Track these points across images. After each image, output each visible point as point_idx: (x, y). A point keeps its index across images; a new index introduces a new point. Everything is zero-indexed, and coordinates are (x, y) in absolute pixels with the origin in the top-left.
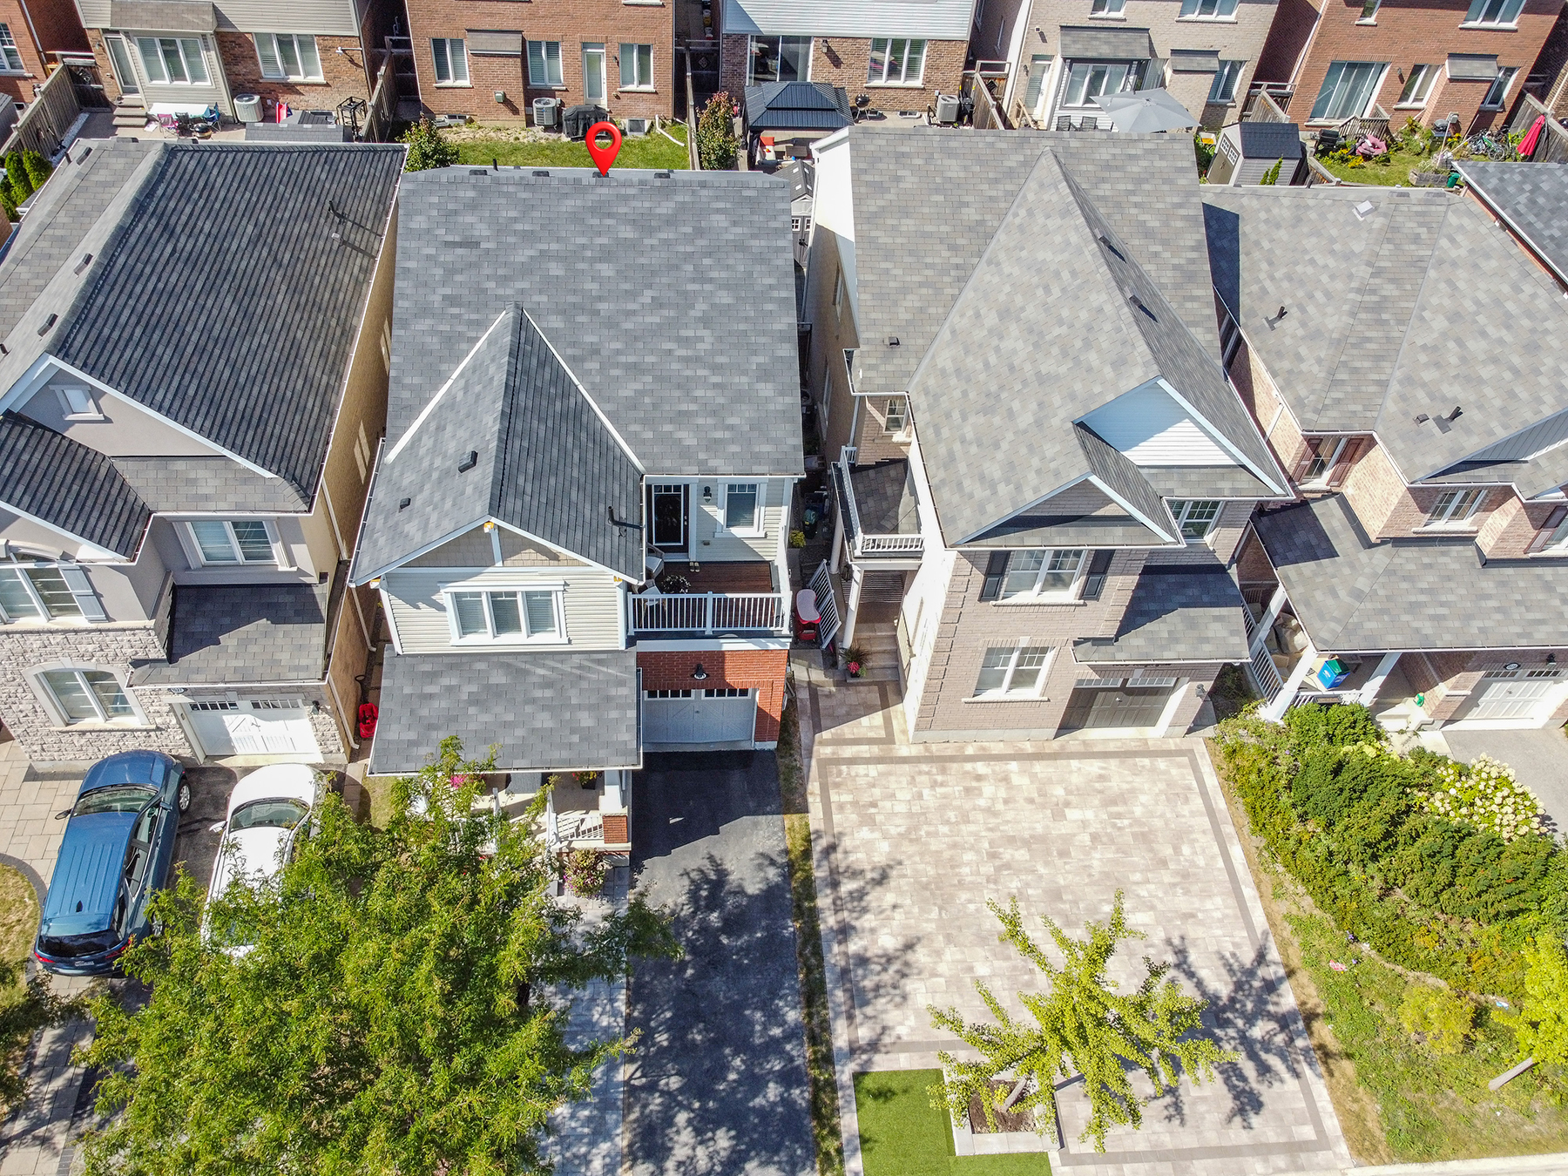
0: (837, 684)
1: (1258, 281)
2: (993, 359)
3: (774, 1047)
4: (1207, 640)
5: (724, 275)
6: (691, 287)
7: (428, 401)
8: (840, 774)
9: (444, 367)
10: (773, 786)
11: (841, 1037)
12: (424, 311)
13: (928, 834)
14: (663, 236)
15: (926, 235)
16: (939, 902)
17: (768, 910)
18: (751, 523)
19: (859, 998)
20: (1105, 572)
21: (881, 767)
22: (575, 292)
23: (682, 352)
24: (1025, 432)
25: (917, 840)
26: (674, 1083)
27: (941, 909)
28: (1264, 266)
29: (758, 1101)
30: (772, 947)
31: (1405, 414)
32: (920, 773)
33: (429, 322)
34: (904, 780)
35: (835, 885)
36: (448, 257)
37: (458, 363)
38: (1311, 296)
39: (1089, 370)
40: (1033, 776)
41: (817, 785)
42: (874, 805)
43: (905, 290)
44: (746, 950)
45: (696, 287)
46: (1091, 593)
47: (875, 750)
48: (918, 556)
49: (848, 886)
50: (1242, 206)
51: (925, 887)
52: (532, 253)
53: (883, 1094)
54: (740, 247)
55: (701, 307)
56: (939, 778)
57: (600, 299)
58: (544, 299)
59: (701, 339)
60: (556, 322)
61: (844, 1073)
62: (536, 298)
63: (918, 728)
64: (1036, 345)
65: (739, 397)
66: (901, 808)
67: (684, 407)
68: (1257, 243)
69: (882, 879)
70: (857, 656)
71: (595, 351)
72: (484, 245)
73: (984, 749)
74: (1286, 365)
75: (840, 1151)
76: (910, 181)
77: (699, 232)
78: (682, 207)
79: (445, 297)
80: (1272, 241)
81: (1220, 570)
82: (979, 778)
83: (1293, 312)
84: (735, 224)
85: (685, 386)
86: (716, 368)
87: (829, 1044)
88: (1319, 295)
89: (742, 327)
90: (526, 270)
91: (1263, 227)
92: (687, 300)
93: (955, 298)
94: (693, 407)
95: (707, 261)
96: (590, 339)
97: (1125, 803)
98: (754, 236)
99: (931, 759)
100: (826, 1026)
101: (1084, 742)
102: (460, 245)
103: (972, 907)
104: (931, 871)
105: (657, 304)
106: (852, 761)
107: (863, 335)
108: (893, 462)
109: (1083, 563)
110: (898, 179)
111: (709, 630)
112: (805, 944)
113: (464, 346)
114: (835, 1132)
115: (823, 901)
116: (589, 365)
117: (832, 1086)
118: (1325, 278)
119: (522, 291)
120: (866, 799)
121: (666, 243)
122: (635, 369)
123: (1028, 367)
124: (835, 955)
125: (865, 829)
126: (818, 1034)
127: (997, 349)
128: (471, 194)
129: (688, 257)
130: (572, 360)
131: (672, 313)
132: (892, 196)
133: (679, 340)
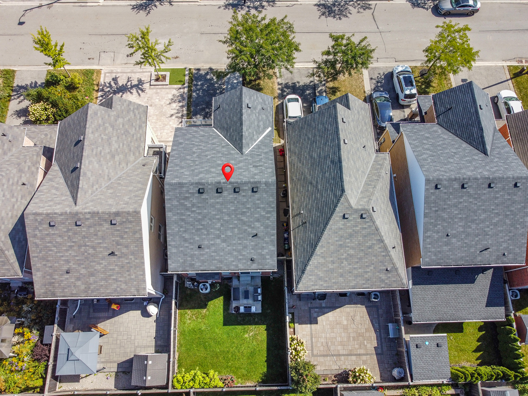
1: (21, 202)
3: (199, 90)
5: (188, 162)
6: (197, 159)
9: (260, 143)
11: (186, 90)
12: (266, 153)
13: (161, 125)
14: (203, 169)
16: (162, 112)
17: (197, 112)
19: (182, 96)
23: (201, 147)
26: (216, 85)
28: (16, 207)
29: (202, 82)
30: (197, 105)
31: (13, 146)
35: (182, 116)
36: (261, 164)
38: (13, 184)
39: (102, 119)
44: (202, 105)
45: (195, 159)
49: (180, 115)
50: (6, 237)
52: (239, 165)
53: (180, 81)
54: (182, 168)
55: (195, 155)
58: (236, 156)
59: (196, 149)
60: (233, 152)
61: (186, 85)
62: (238, 156)
66: (166, 131)
67: (202, 138)
68: (12, 217)
71: (223, 147)
72: (252, 166)
74: (33, 169)
75: (189, 74)
77: (193, 170)
78: (197, 176)
80: (8, 214)
83: (20, 183)
84: (183, 172)
85: (201, 141)
86: (193, 144)
87: (188, 89)
88: (11, 182)
89: (185, 152)
90: (240, 162)
91: (6, 223)
92: (198, 157)
94: (200, 138)
95: (192, 164)
96: (224, 149)
100: (189, 91)
102: (258, 166)
104: (162, 118)
105: (206, 156)
113: (256, 147)
114: (190, 77)
115: (185, 112)
116: (225, 144)
117: (189, 83)
118: (5, 186)
121: (202, 168)
122: (213, 144)
124: (185, 103)
126: (190, 90)
128: (256, 177)
129: (197, 165)
130: (229, 145)
132: (133, 194)
133: (201, 149)
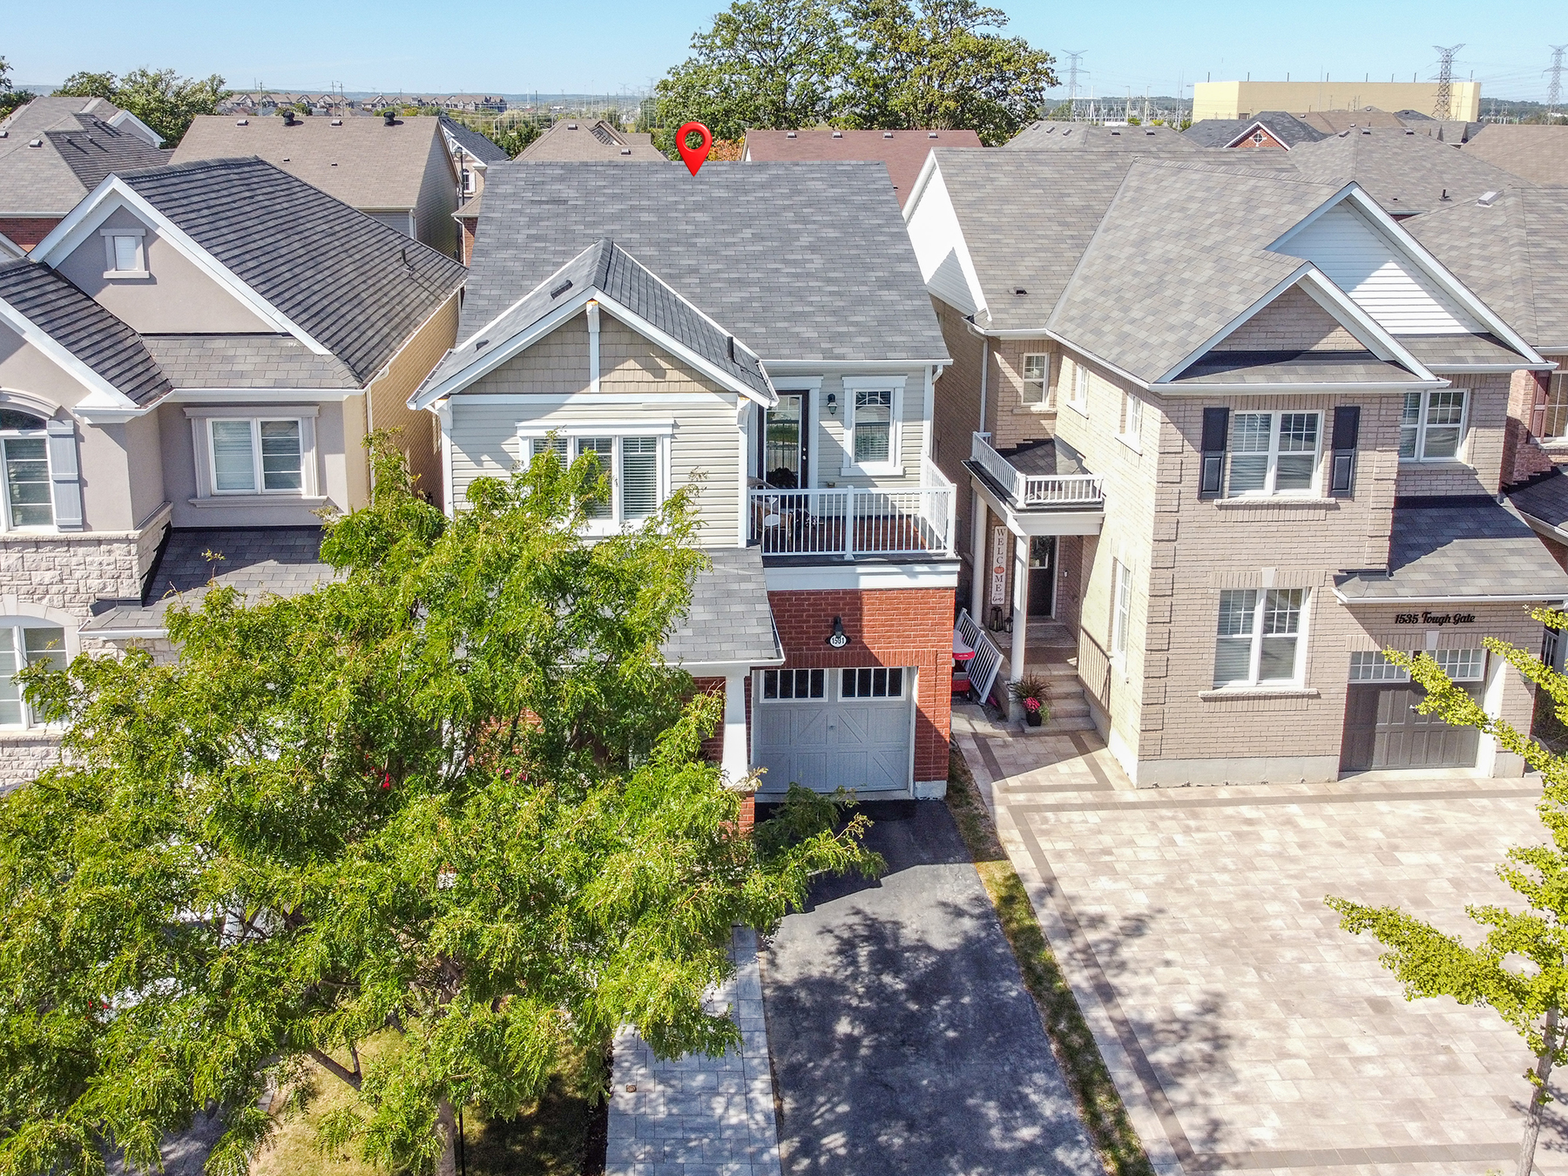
0: (1013, 735)
2: (1141, 268)
4: (1512, 574)
5: (827, 218)
6: (792, 226)
7: (506, 307)
8: (1046, 820)
9: (526, 283)
10: (953, 837)
11: (1152, 1135)
13: (1200, 883)
14: (760, 194)
15: (1032, 216)
16: (1252, 961)
18: (885, 457)
20: (1353, 445)
21: (1103, 813)
22: (668, 231)
23: (791, 270)
24: (1208, 281)
25: (1188, 890)
27: (1259, 970)
32: (1162, 818)
33: (512, 252)
34: (1142, 827)
36: (534, 210)
37: (542, 280)
38: (1468, 266)
40: (1329, 820)
41: (1015, 834)
42: (1108, 852)
43: (1022, 254)
45: (798, 226)
46: (1342, 485)
47: (1088, 796)
48: (1098, 507)
51: (1223, 943)
52: (622, 207)
54: (841, 200)
55: (805, 240)
56: (1192, 823)
57: (696, 235)
58: (636, 236)
59: (811, 261)
60: (649, 252)
62: (627, 236)
63: (1144, 757)
64: (1189, 238)
66: (1148, 855)
67: (798, 309)
69: (1138, 928)
70: (1034, 691)
71: (693, 271)
72: (571, 203)
73: (1243, 792)
76: (1003, 181)
77: (796, 192)
78: (776, 177)
79: (528, 236)
82: (1249, 822)
84: (833, 187)
85: (796, 294)
86: (829, 281)
88: (1476, 262)
89: (853, 252)
90: (615, 220)
92: (791, 235)
93: (1078, 260)
94: (808, 309)
95: (807, 211)
96: (686, 262)
97: (1480, 845)
98: (853, 194)
99: (1172, 804)
101: (1383, 784)
102: (547, 202)
103: (1307, 968)
104: (1226, 926)
105: (758, 238)
106: (1058, 808)
108: (1039, 443)
109: (1324, 430)
110: (992, 180)
111: (849, 553)
112: (1055, 1016)
113: (549, 268)
116: (687, 280)
118: (1475, 251)
119: (612, 231)
120: (1091, 845)
121: (763, 199)
122: (740, 283)
123: (1188, 251)
125: (1103, 879)
127: (1144, 262)
129: (788, 208)
130: (669, 277)
131: (775, 244)
132: (988, 190)
133: (786, 262)
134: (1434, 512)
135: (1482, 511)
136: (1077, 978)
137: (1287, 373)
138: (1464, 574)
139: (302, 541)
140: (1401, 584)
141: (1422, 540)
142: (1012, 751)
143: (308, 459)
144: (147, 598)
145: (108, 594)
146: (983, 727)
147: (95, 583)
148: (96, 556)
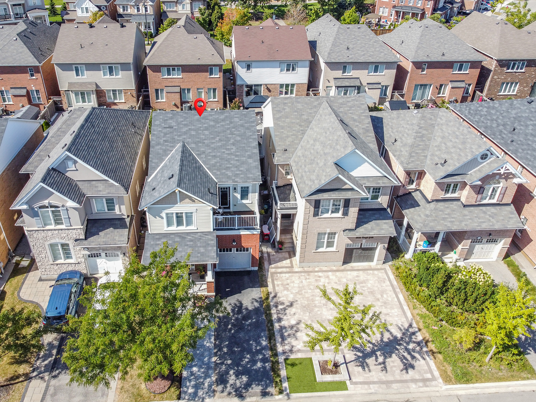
0: (275, 252)
1: (389, 133)
2: (312, 151)
3: (259, 352)
4: (383, 229)
5: (238, 133)
6: (229, 136)
7: (159, 166)
8: (277, 276)
9: (164, 157)
10: (257, 280)
11: (280, 349)
12: (159, 144)
13: (305, 292)
14: (222, 124)
15: (293, 123)
16: (309, 311)
18: (248, 199)
19: (284, 338)
20: (348, 207)
21: (290, 274)
22: (198, 138)
23: (227, 152)
24: (321, 167)
25: (301, 294)
26: (229, 362)
27: (309, 313)
28: (390, 129)
29: (255, 367)
30: (257, 325)
31: (432, 163)
32: (302, 276)
33: (160, 146)
34: (297, 278)
35: (276, 307)
36: (165, 131)
37: (167, 156)
38: (403, 135)
39: (337, 150)
40: (336, 276)
41: (270, 279)
42: (288, 284)
43: (288, 137)
44: (250, 325)
45: (230, 136)
46: (345, 214)
47: (288, 270)
48: (296, 208)
49: (280, 307)
50: (383, 115)
51: (304, 307)
52: (187, 129)
53: (293, 365)
54: (242, 126)
55: (232, 141)
56: (308, 277)
57: (205, 139)
58: (190, 140)
59: (233, 149)
60: (193, 146)
61: (281, 359)
62: (188, 140)
63: (300, 262)
64: (323, 146)
65: (243, 163)
67: (228, 166)
68: (388, 124)
69: (291, 305)
70: (281, 243)
71: (204, 152)
72: (174, 128)
73: (321, 269)
74: (398, 153)
75: (281, 381)
76: (287, 110)
77: (231, 123)
78: (227, 117)
79: (164, 140)
80: (392, 123)
81: (385, 209)
82: (320, 277)
83: (399, 140)
84: (241, 120)
85: (228, 160)
86: (237, 156)
87: (276, 350)
88: (405, 135)
89: (243, 145)
90: (185, 133)
91: (389, 120)
92: (228, 139)
93: (302, 138)
94: (230, 166)
95: (233, 130)
96: (202, 149)
97: (365, 283)
98: (246, 123)
99: (305, 272)
100: (275, 345)
101: (352, 267)
102: (168, 128)
103: (319, 312)
104: (306, 303)
105: (220, 140)
106: (281, 273)
107: (277, 148)
108: (288, 185)
109: (342, 203)
110: (284, 109)
111: (236, 228)
112: (268, 323)
113: (169, 152)
114: (279, 376)
115: (273, 311)
116: (202, 156)
117: (277, 362)
118: (406, 131)
119: (184, 138)
120: (285, 283)
121: (222, 125)
122: (215, 157)
123: (321, 152)
124: (277, 326)
125: (285, 291)
126: (273, 348)
127: (313, 149)
128: (171, 115)
129: (228, 129)
130: (198, 155)
131: (224, 143)
132: (283, 113)
133: (226, 149)
134: (370, 212)
135: (382, 212)
136: (275, 317)
137: (333, 194)
138: (372, 229)
139: (117, 222)
140: (357, 232)
141: (366, 220)
142: (275, 257)
143: (117, 207)
144: (86, 239)
145: (78, 238)
146: (270, 250)
147: (75, 236)
148: (74, 231)
